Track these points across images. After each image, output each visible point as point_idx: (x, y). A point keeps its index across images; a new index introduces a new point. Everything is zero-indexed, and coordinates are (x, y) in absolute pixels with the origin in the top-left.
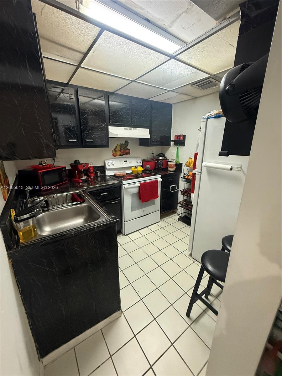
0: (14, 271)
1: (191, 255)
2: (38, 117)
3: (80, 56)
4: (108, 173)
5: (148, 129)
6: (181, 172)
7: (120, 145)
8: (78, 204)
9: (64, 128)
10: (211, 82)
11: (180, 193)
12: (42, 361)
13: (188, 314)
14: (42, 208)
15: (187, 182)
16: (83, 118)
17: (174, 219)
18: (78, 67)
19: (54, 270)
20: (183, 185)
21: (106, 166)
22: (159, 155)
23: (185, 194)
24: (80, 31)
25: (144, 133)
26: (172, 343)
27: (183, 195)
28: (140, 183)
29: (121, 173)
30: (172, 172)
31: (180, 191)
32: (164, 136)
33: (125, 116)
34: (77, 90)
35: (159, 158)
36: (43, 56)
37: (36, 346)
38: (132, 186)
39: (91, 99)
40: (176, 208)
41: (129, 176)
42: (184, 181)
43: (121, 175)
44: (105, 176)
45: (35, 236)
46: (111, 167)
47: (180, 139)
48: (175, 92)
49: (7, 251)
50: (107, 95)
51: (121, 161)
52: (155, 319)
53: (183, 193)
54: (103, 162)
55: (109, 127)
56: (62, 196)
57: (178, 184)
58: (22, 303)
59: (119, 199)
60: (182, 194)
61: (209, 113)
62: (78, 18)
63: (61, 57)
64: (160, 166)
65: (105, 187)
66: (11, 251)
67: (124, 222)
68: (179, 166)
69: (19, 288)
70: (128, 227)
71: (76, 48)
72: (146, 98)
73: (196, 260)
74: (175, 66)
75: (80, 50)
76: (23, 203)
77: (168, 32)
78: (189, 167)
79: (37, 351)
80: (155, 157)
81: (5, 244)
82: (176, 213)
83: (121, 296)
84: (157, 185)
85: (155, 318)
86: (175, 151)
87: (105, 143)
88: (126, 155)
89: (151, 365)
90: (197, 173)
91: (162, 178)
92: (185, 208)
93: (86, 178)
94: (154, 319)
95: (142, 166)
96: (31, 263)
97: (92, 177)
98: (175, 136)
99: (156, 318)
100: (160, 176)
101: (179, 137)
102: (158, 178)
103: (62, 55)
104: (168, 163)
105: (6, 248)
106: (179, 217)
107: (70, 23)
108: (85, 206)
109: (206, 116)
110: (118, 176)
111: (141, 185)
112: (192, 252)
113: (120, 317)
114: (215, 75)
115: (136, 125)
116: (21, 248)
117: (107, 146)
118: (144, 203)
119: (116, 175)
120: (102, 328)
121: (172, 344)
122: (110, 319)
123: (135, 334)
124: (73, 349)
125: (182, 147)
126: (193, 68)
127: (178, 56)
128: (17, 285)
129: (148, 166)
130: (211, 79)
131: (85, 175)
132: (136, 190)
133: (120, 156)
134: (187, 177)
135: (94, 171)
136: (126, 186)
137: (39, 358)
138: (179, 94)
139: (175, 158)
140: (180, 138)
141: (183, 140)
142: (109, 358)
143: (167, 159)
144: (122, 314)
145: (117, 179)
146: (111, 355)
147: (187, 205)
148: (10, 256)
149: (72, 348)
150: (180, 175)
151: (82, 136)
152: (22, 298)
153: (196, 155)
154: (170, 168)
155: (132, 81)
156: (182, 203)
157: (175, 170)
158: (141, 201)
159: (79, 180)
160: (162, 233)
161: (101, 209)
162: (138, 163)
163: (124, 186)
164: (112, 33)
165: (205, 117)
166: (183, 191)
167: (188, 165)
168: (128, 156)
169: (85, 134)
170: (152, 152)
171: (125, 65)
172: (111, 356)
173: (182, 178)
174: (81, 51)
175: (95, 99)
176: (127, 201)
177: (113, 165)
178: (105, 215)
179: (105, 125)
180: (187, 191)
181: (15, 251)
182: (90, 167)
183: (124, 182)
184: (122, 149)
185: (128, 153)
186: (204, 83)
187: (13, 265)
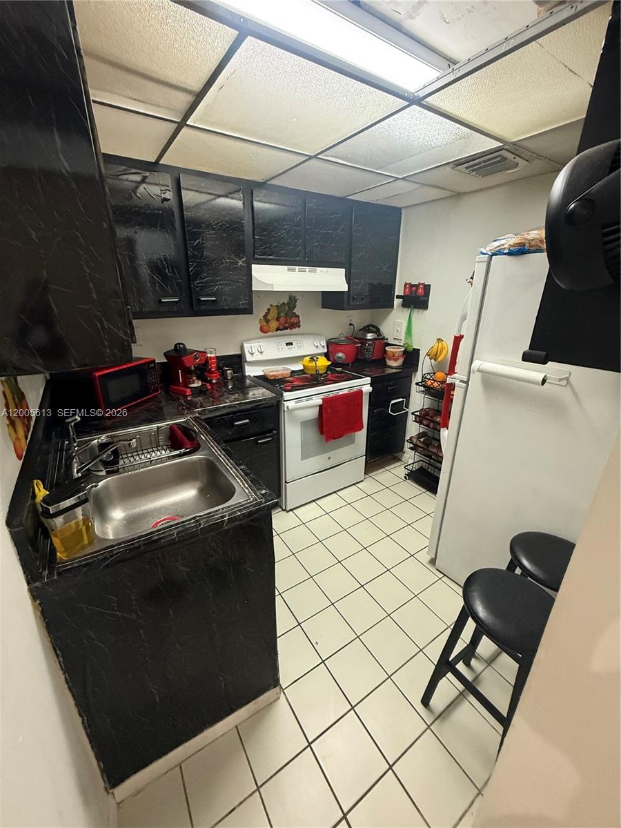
0: (47, 623)
1: (433, 562)
2: (88, 268)
3: (186, 100)
4: (251, 371)
5: (344, 270)
6: (416, 370)
7: (277, 306)
8: (184, 454)
9: (148, 271)
10: (504, 159)
11: (411, 418)
12: (113, 793)
13: (426, 701)
14: (106, 464)
15: (429, 395)
16: (193, 247)
17: (394, 474)
18: (182, 124)
19: (134, 615)
20: (418, 401)
21: (245, 354)
22: (367, 329)
23: (425, 422)
24: (185, 39)
25: (333, 280)
26: (391, 764)
27: (418, 424)
28: (322, 396)
29: (279, 373)
30: (395, 371)
31: (413, 413)
32: (379, 284)
33: (289, 240)
34: (179, 179)
35: (366, 336)
36: (91, 98)
37: (99, 766)
38: (305, 403)
39: (210, 197)
40: (401, 450)
41: (298, 379)
42: (423, 391)
43: (280, 377)
44: (244, 377)
45: (91, 543)
46: (257, 357)
47: (418, 294)
48: (411, 181)
49: (28, 583)
50: (248, 189)
51: (279, 343)
52: (353, 708)
53: (418, 419)
54: (240, 345)
55: (253, 266)
56: (148, 433)
57: (407, 396)
58: (66, 686)
59: (275, 432)
60: (416, 421)
61: (495, 241)
62: (180, 6)
63: (140, 101)
64: (368, 356)
65: (244, 407)
66: (37, 584)
67: (286, 482)
68: (411, 357)
69: (58, 658)
70: (293, 492)
71: (176, 80)
72: (341, 196)
73: (445, 575)
74: (418, 122)
75: (185, 86)
76: (62, 450)
77: (403, 30)
78: (435, 360)
79: (102, 776)
80: (357, 334)
81: (23, 569)
82: (400, 460)
83: (279, 659)
84: (360, 400)
85: (353, 705)
86: (404, 321)
87: (243, 304)
88: (291, 329)
89: (345, 812)
90: (457, 383)
91: (371, 384)
92: (423, 453)
93: (200, 384)
94: (350, 707)
95: (327, 355)
96: (83, 606)
97: (214, 381)
98: (405, 286)
99: (355, 706)
100: (368, 380)
101: (414, 288)
102: (364, 385)
103: (142, 99)
104: (386, 348)
105: (27, 577)
106: (407, 472)
107: (162, 17)
108: (200, 460)
109: (488, 249)
110: (272, 378)
111: (323, 402)
112: (436, 556)
113: (275, 701)
114: (514, 144)
115: (315, 259)
116: (59, 574)
117: (248, 310)
118: (332, 441)
119: (269, 377)
120: (239, 724)
121: (391, 767)
122: (256, 705)
123: (310, 741)
124: (178, 768)
125: (421, 311)
126: (462, 127)
127: (428, 99)
128: (53, 652)
129: (340, 355)
130: (504, 153)
131: (198, 378)
132: (314, 413)
133: (277, 330)
134: (429, 383)
135: (219, 368)
136: (291, 405)
137: (106, 789)
138: (419, 186)
139: (403, 337)
140: (416, 292)
141: (424, 296)
142: (253, 792)
143: (384, 338)
144: (282, 693)
145: (270, 386)
146: (259, 785)
147: (428, 446)
148: (35, 593)
149: (176, 766)
150: (413, 376)
151: (190, 287)
152: (65, 678)
153: (458, 340)
154: (390, 359)
155: (310, 158)
156: (414, 440)
157: (403, 365)
158: (324, 436)
159: (184, 389)
160: (368, 508)
161: (237, 470)
162: (317, 347)
163: (286, 404)
164: (266, 44)
165: (484, 251)
166: (418, 413)
167: (433, 356)
168: (296, 330)
169: (198, 283)
170: (351, 321)
171: (295, 120)
172: (258, 788)
173: (417, 384)
174: (189, 88)
175: (219, 196)
176: (293, 436)
177: (261, 353)
178: (247, 488)
179: (242, 262)
180: (427, 414)
181: (47, 584)
182: (210, 357)
183: (287, 395)
184: (282, 314)
185: (297, 325)
186: (484, 162)
187: (43, 612)
